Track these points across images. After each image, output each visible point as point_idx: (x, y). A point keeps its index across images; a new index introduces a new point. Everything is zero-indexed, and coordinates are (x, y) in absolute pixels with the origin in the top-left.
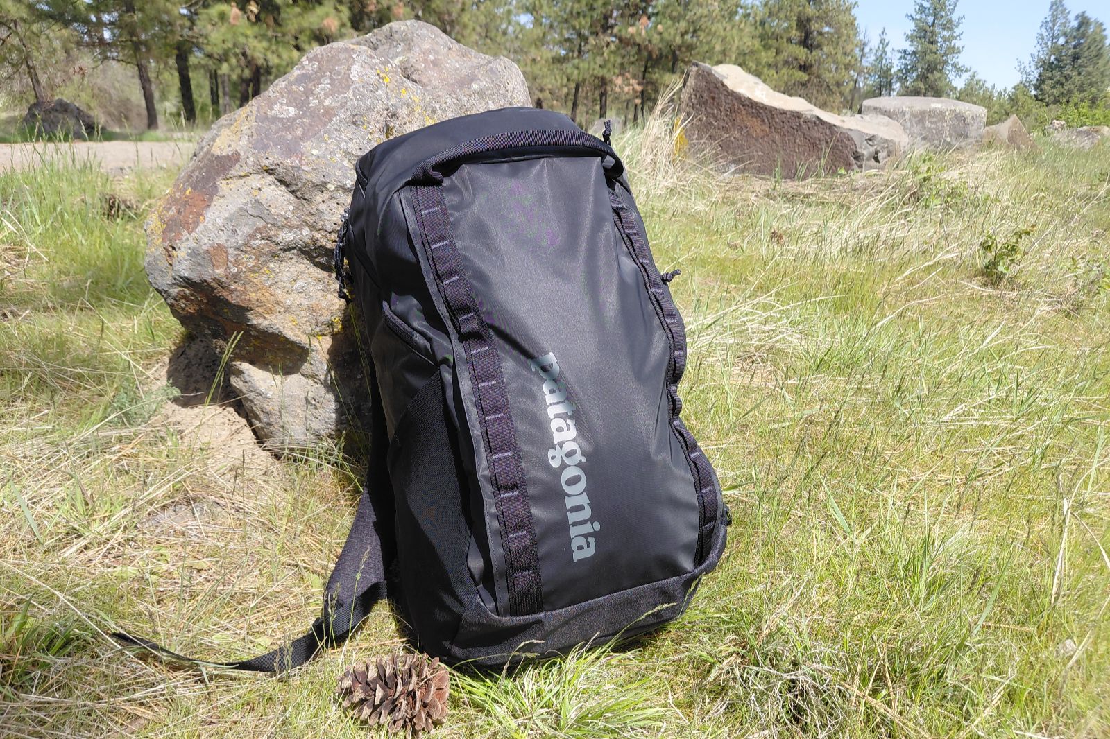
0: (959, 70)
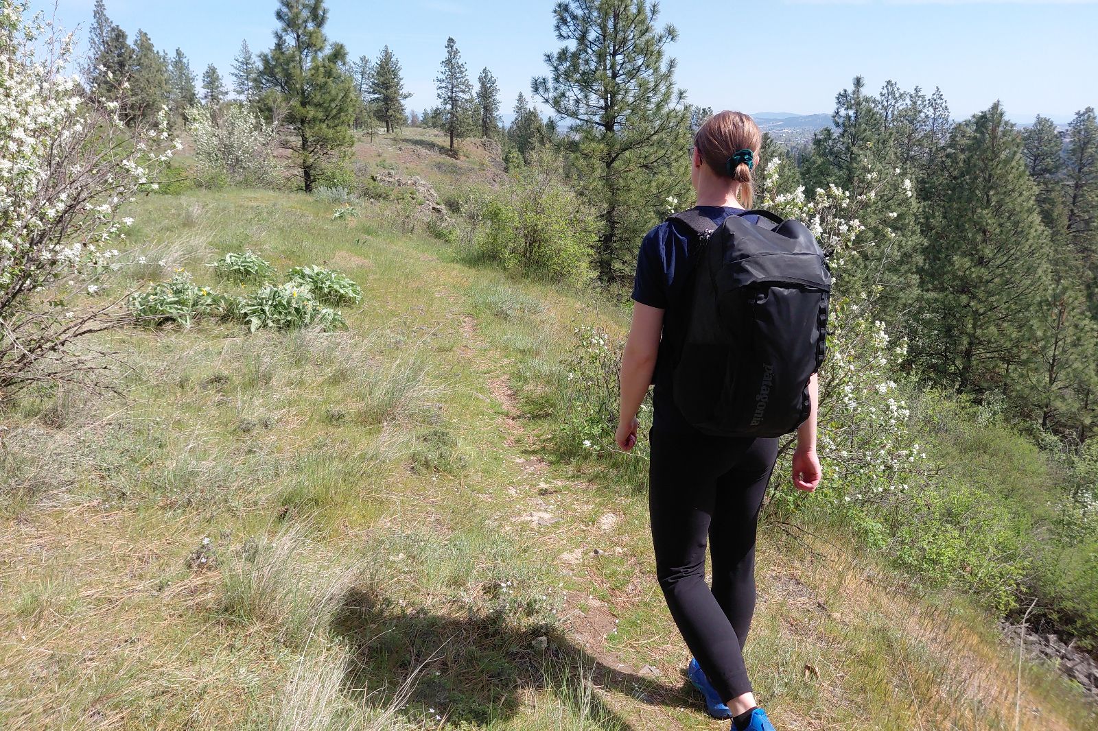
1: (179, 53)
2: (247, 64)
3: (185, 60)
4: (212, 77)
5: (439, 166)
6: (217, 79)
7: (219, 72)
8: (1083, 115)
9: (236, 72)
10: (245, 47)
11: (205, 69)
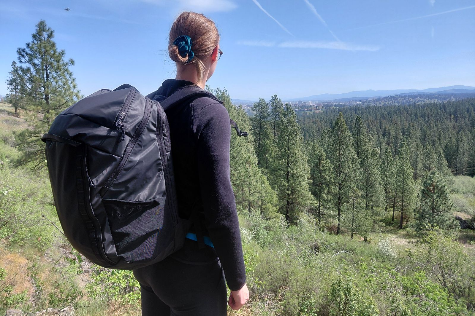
5: (6, 121)
8: (274, 97)
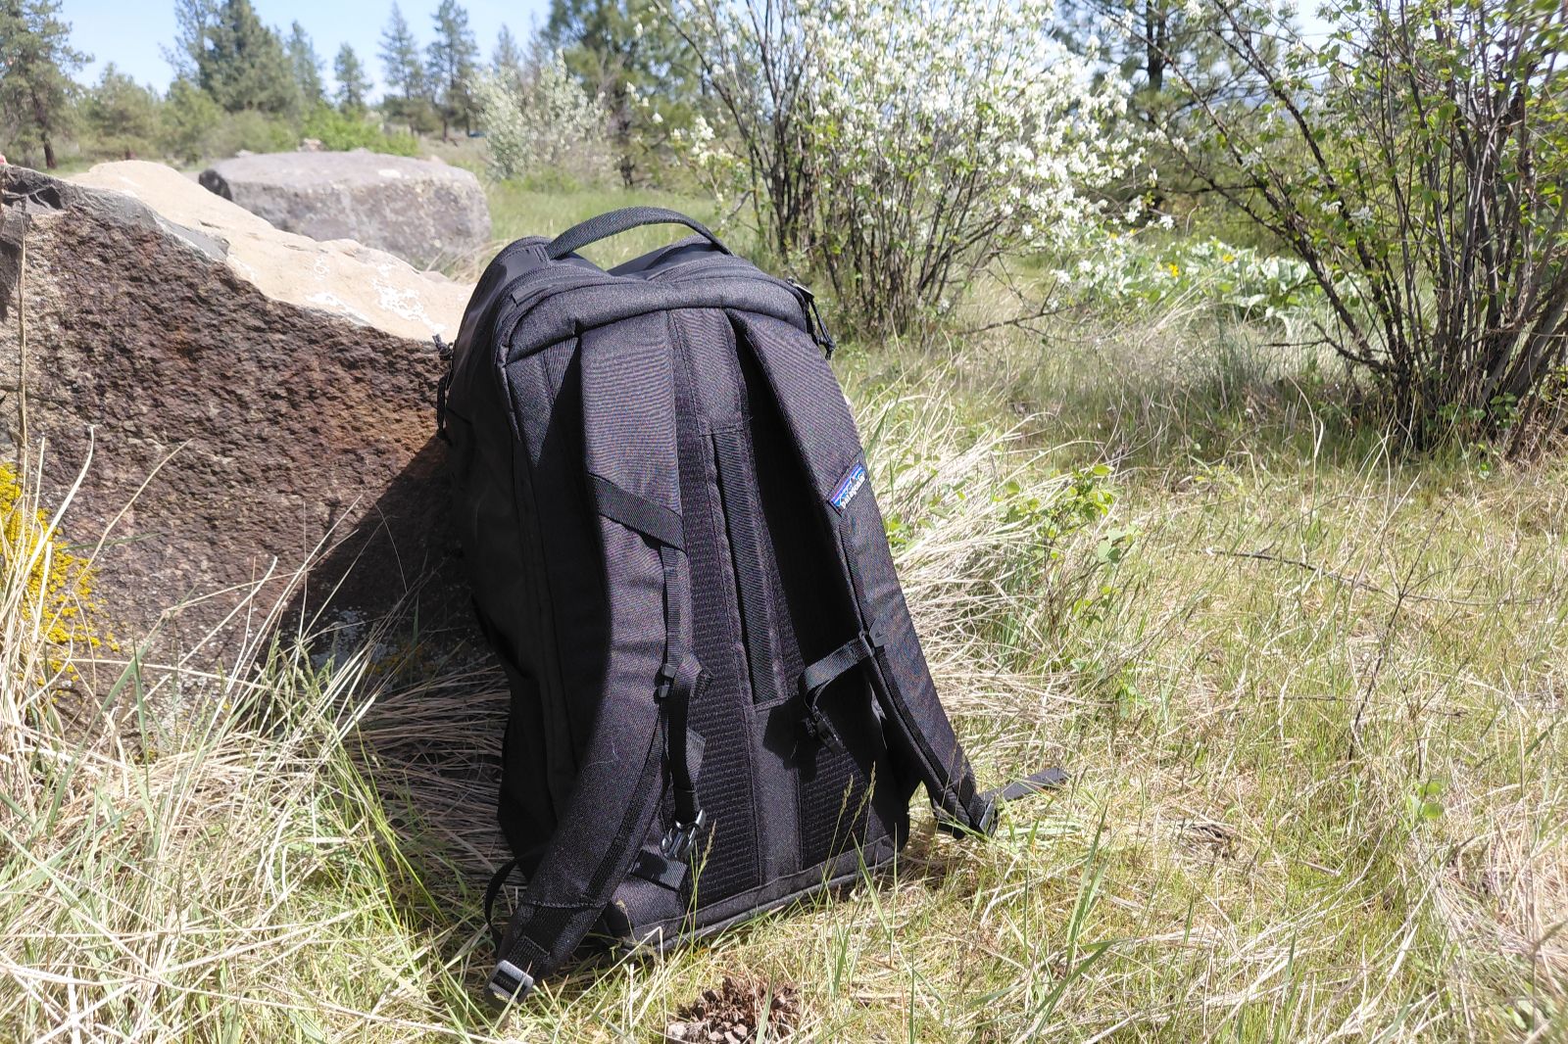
0: (78, 60)
1: (296, 29)
2: (400, 40)
3: (306, 40)
4: (347, 65)
6: (355, 65)
7: (359, 55)
9: (386, 52)
10: (396, 13)
11: (336, 51)
